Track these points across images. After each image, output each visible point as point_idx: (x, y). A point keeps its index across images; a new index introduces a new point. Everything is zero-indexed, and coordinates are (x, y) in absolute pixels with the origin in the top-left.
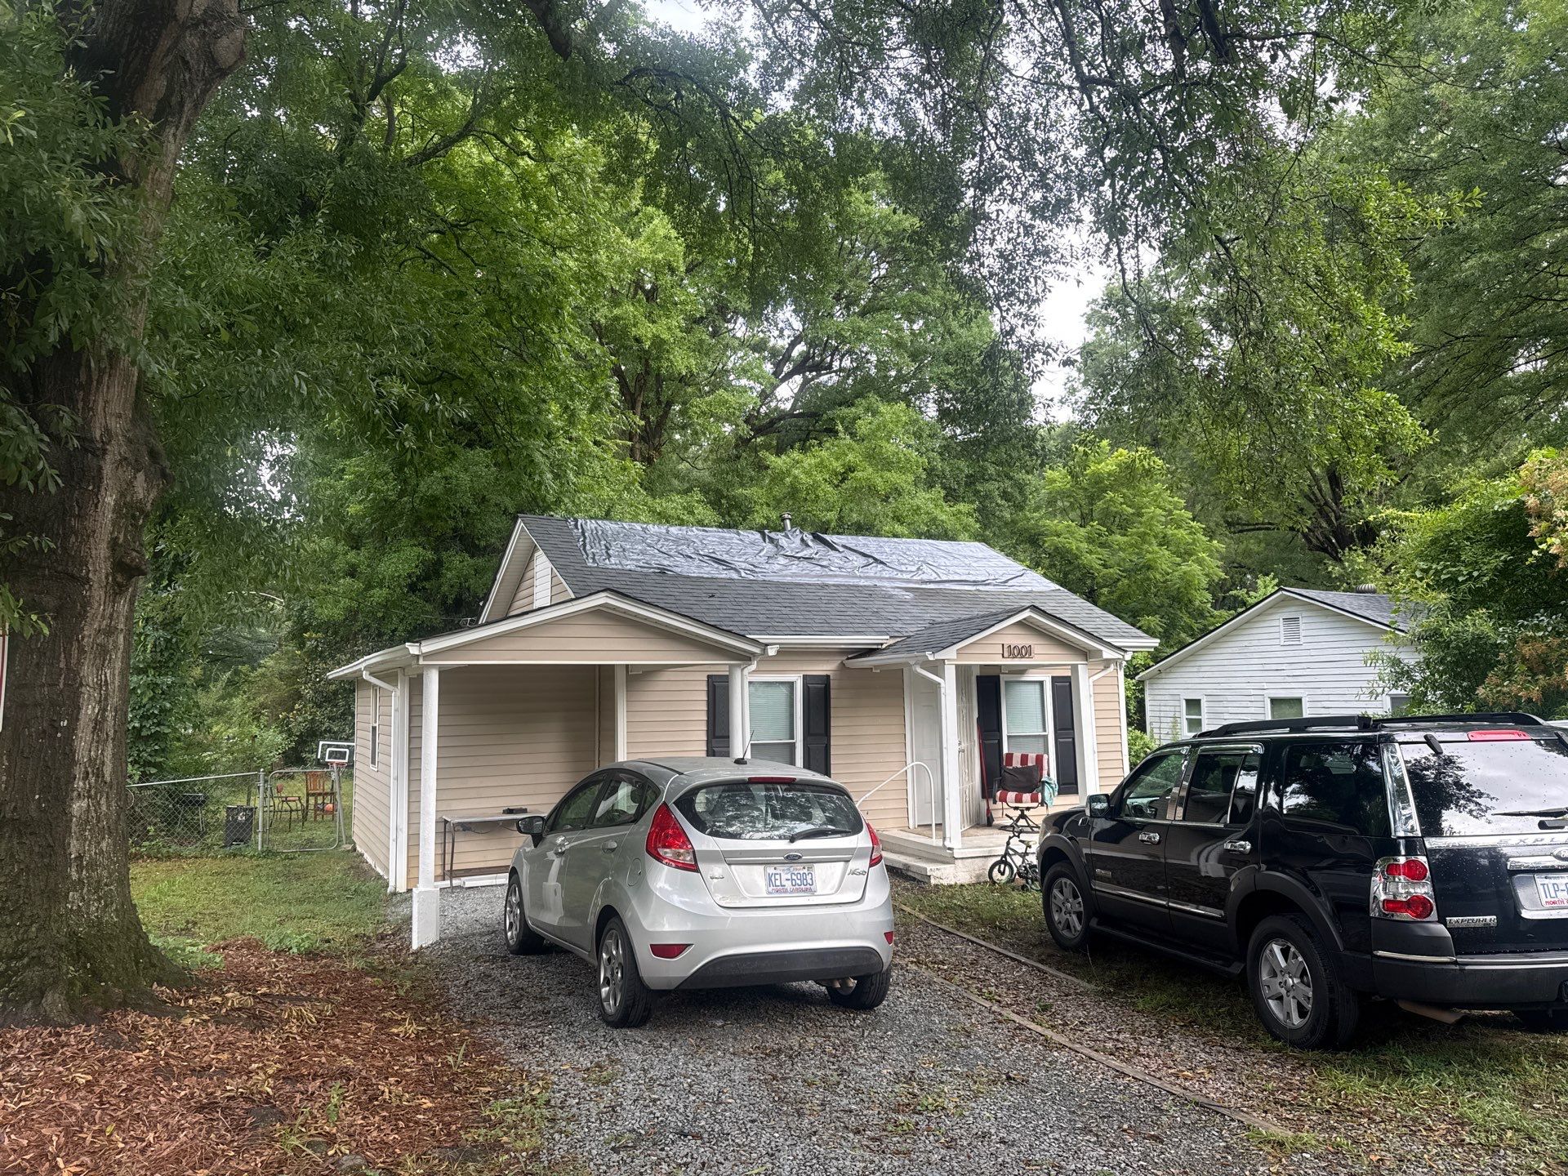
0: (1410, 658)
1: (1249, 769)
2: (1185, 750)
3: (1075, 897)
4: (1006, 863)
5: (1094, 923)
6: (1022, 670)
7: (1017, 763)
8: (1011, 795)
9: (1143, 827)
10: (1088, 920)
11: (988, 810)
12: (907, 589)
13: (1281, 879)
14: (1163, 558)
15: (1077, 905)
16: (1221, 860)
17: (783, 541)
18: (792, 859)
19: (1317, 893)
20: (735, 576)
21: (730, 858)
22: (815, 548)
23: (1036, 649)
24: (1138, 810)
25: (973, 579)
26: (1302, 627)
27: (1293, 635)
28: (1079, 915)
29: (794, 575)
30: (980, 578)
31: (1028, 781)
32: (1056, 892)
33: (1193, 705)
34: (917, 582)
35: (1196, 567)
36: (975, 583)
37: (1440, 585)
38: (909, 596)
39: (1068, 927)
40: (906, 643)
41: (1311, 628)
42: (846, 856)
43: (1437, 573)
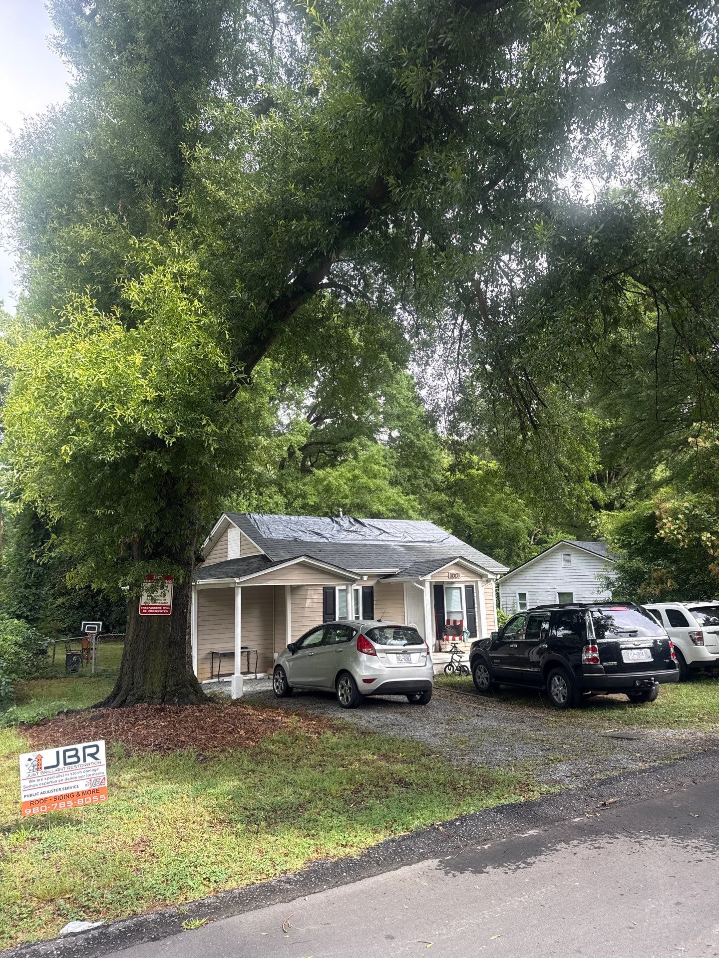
0: (613, 576)
1: (546, 622)
2: (525, 615)
3: (485, 672)
4: (452, 666)
5: (493, 680)
6: (453, 583)
7: (452, 624)
8: (451, 638)
9: (510, 643)
10: (491, 679)
11: (440, 645)
12: (401, 546)
13: (556, 655)
14: (505, 519)
15: (486, 675)
16: (538, 653)
17: (341, 522)
18: (405, 652)
19: (569, 660)
20: (327, 541)
21: (387, 652)
22: (357, 526)
23: (461, 575)
24: (509, 637)
25: (427, 540)
26: (572, 558)
27: (568, 563)
28: (487, 678)
29: (351, 540)
30: (431, 540)
31: (457, 630)
32: (478, 671)
33: (522, 596)
34: (404, 542)
35: (521, 524)
36: (429, 542)
37: (623, 546)
38: (402, 549)
39: (483, 683)
40: (404, 572)
41: (575, 559)
42: (420, 651)
43: (623, 541)
